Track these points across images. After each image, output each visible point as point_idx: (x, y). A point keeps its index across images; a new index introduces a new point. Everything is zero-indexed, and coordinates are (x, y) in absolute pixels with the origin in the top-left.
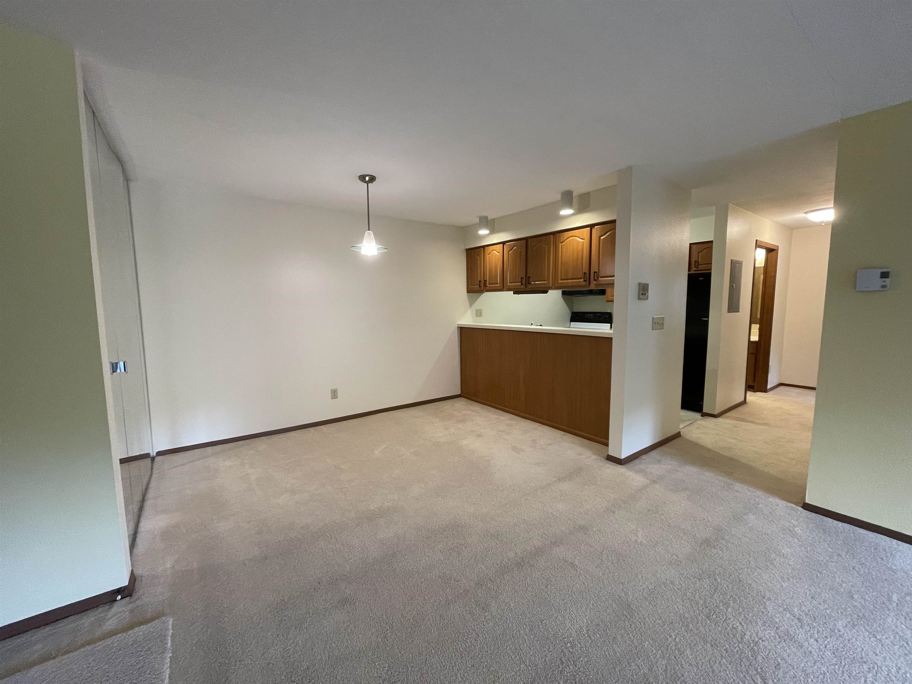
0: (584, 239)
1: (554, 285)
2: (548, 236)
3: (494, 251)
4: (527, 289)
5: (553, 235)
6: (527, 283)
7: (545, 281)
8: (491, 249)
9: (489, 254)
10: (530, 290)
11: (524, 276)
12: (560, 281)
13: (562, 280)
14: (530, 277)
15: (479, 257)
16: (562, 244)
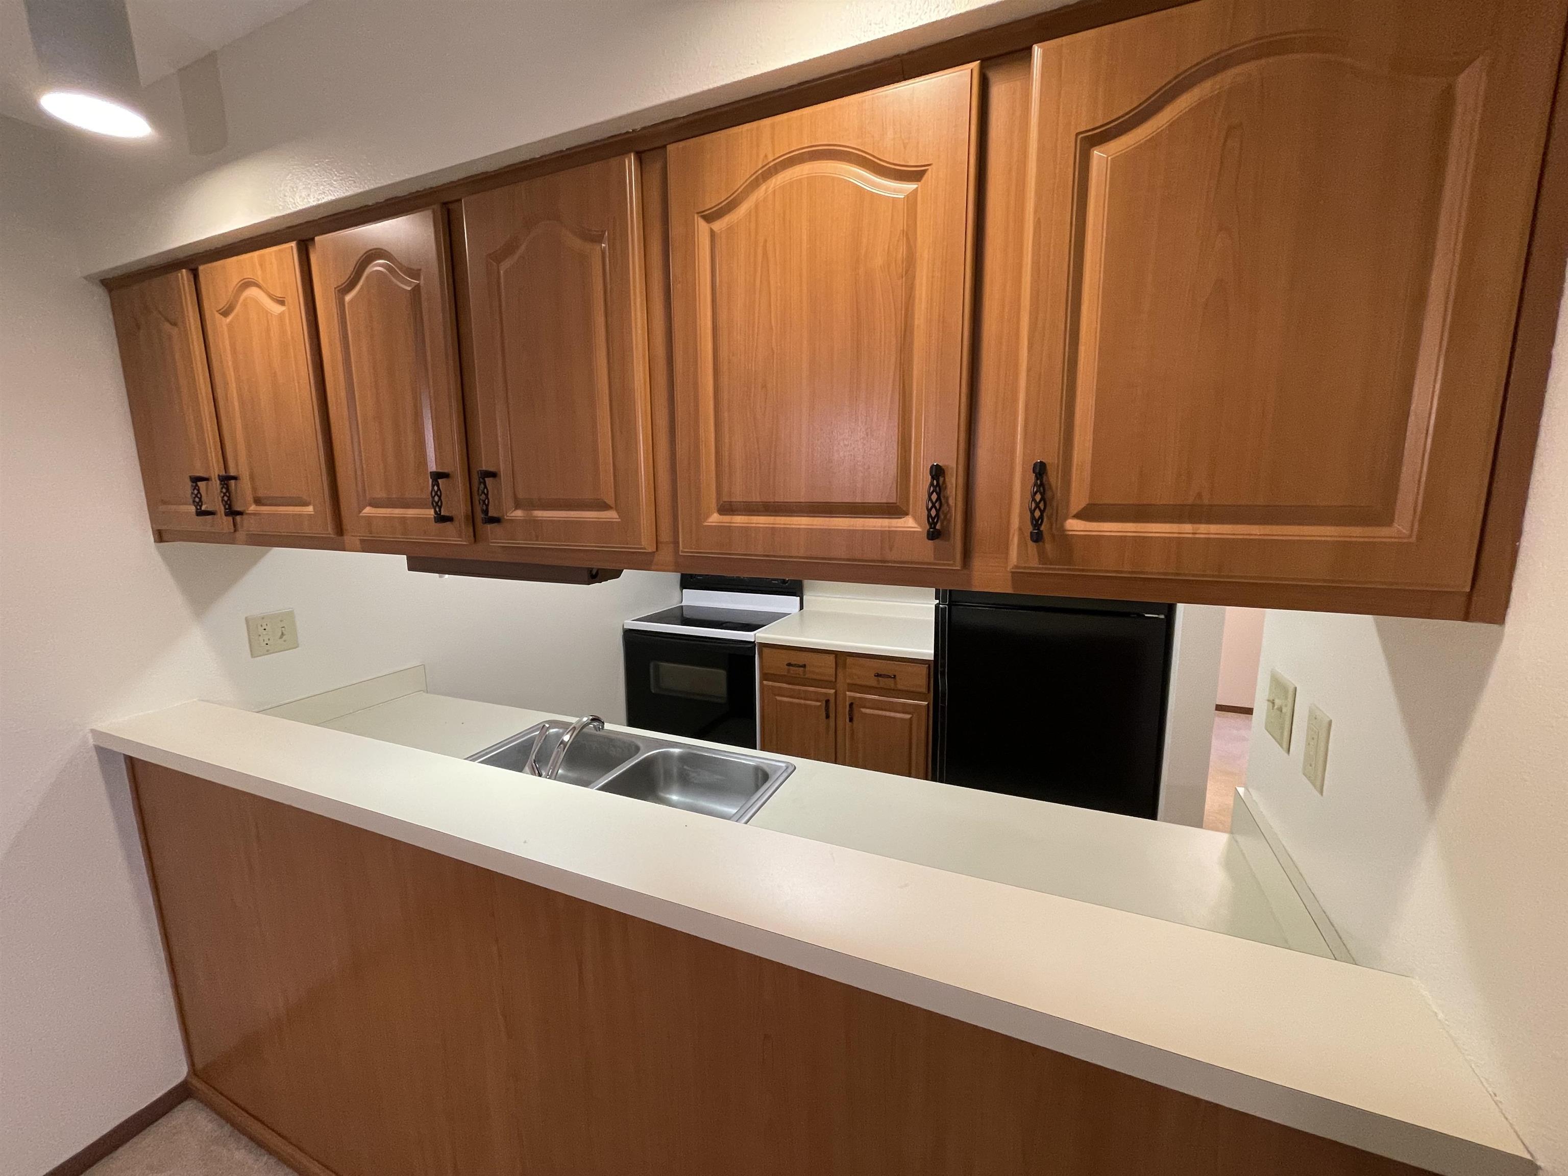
0: (916, 175)
1: (665, 536)
2: (595, 168)
3: (253, 292)
4: (479, 553)
5: (640, 156)
6: (479, 516)
7: (605, 507)
8: (235, 281)
9: (225, 313)
10: (502, 557)
11: (455, 465)
12: (715, 519)
13: (727, 509)
14: (493, 475)
15: (175, 331)
16: (718, 226)
